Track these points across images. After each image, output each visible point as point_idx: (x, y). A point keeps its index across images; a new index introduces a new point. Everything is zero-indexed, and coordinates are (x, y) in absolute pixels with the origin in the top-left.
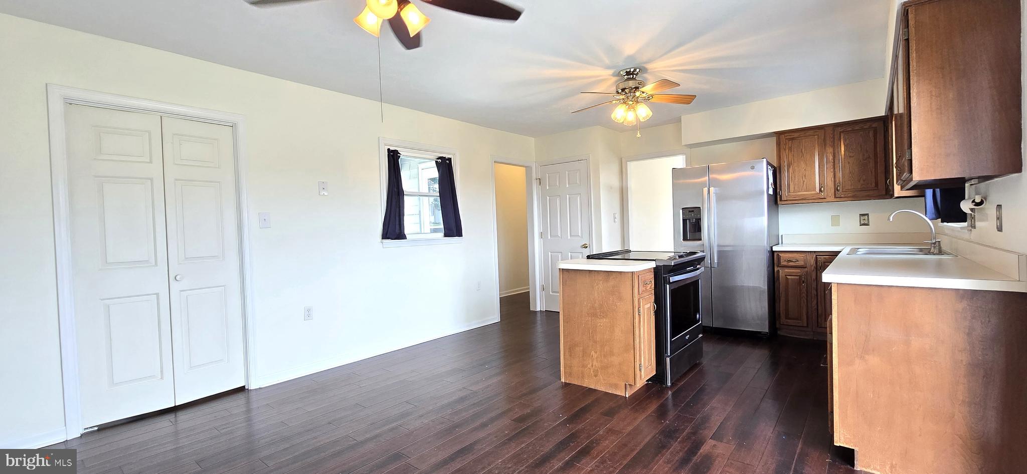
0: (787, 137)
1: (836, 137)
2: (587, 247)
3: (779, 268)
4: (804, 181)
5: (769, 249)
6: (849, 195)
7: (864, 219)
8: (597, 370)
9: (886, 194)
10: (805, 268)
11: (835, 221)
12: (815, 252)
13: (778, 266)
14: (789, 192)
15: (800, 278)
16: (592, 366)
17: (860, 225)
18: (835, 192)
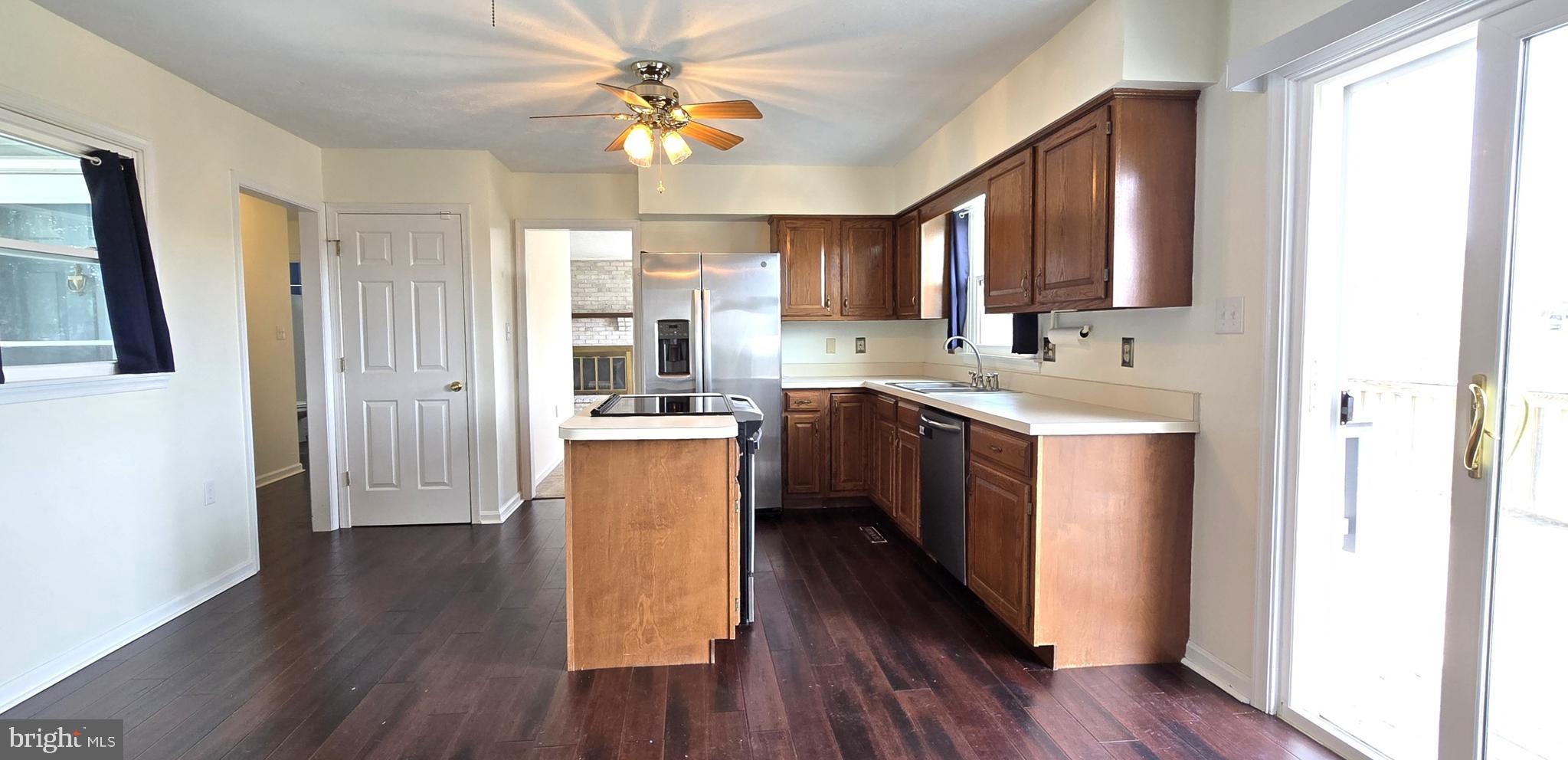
0: (790, 225)
1: (845, 234)
2: (460, 388)
3: (787, 414)
4: (807, 291)
6: (857, 313)
7: (861, 344)
8: (653, 629)
9: (893, 314)
10: (818, 411)
11: (830, 346)
12: (829, 389)
13: (791, 410)
14: (790, 303)
15: (812, 426)
16: (641, 623)
17: (857, 352)
18: (841, 308)
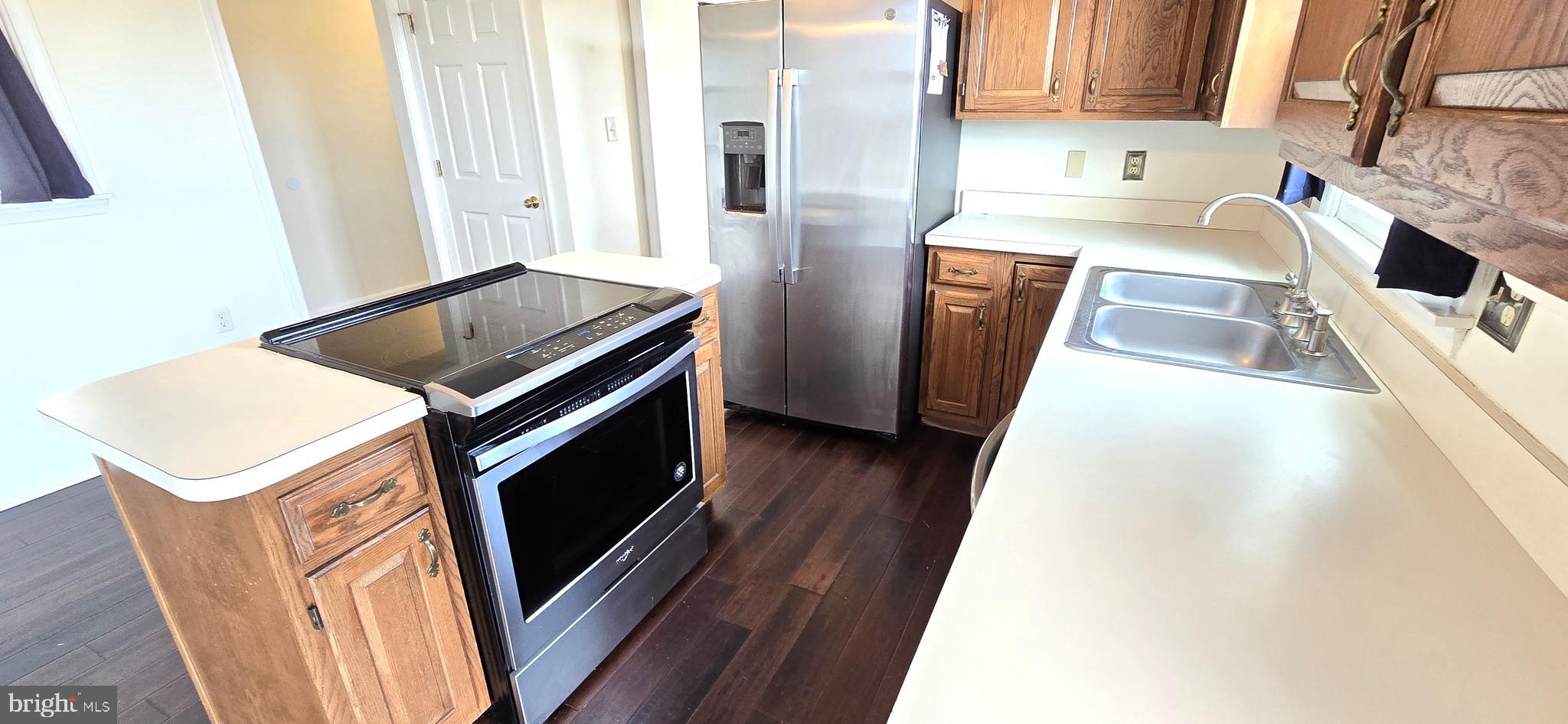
2: (537, 205)
4: (1019, 61)
5: (918, 241)
7: (1135, 165)
10: (989, 289)
11: (1074, 164)
12: (1014, 254)
13: (933, 281)
14: (982, 88)
17: (1123, 179)
18: (1084, 93)
